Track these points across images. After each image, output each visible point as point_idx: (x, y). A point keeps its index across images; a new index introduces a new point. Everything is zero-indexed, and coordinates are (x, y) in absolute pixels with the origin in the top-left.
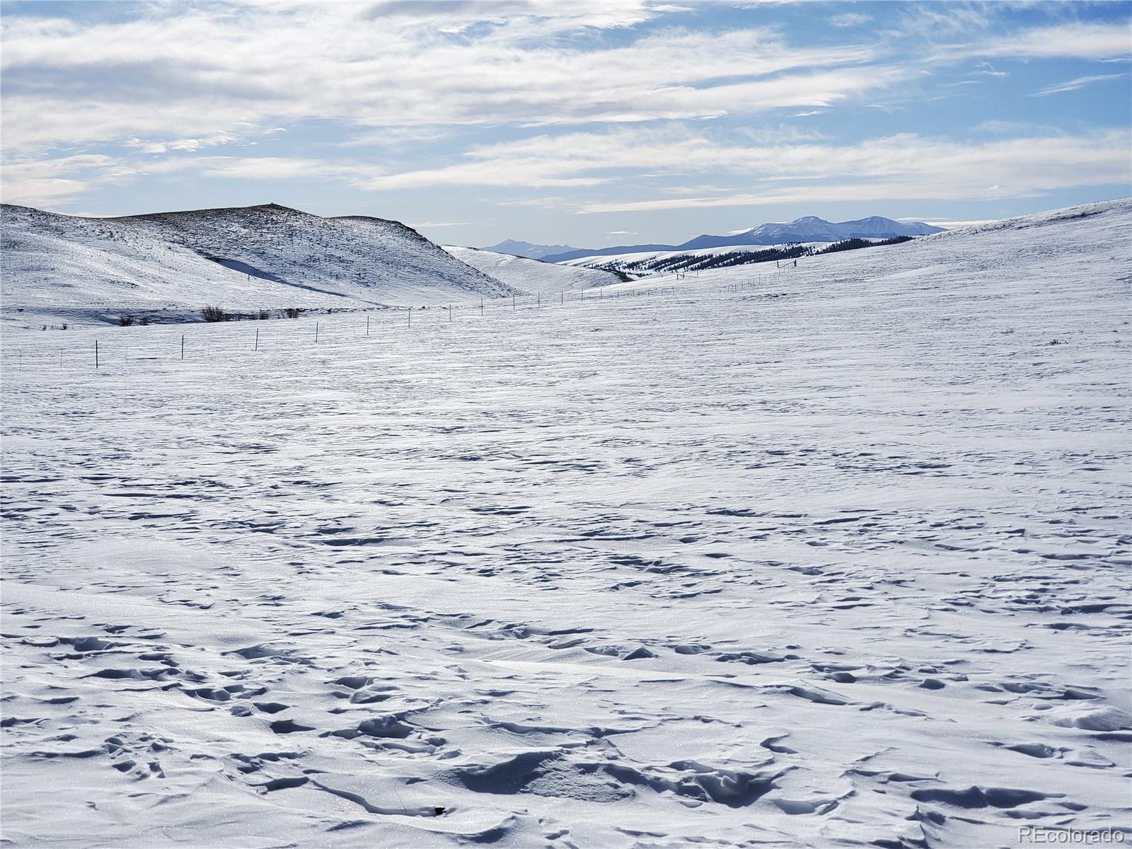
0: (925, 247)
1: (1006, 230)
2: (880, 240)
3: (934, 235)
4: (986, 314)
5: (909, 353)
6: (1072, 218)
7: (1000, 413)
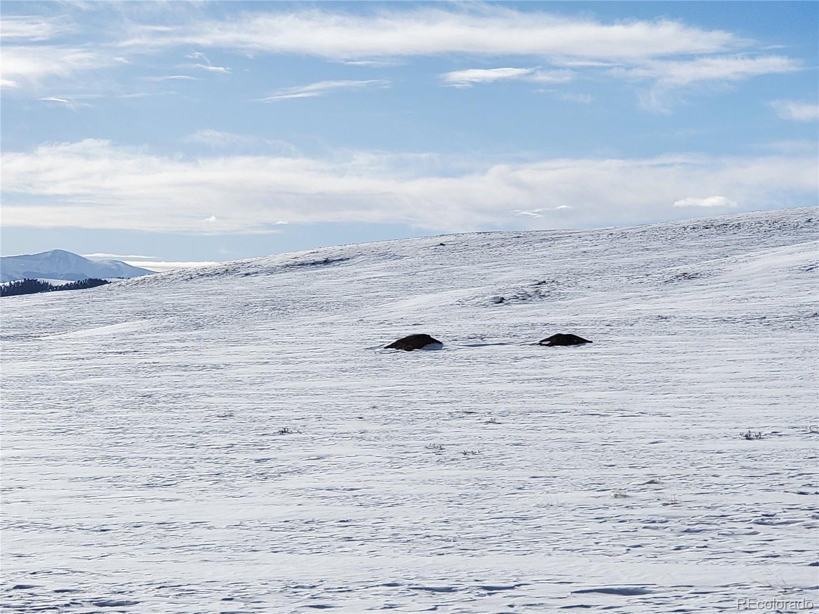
0: (123, 295)
1: (229, 277)
2: (64, 283)
3: (136, 279)
4: (200, 390)
5: (94, 442)
6: (313, 264)
7: (209, 528)
